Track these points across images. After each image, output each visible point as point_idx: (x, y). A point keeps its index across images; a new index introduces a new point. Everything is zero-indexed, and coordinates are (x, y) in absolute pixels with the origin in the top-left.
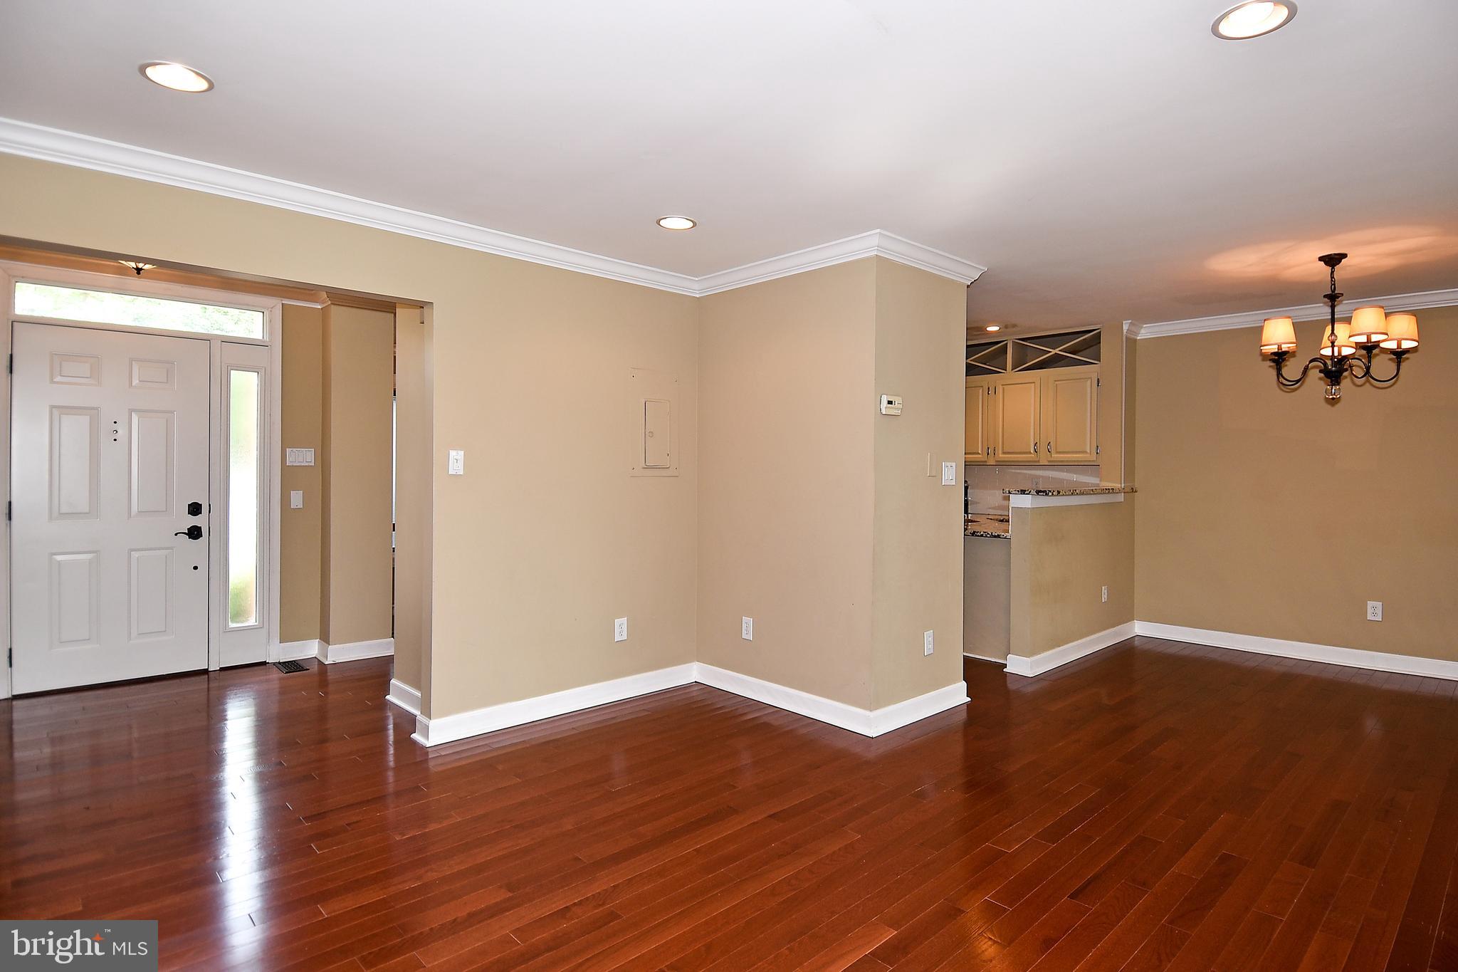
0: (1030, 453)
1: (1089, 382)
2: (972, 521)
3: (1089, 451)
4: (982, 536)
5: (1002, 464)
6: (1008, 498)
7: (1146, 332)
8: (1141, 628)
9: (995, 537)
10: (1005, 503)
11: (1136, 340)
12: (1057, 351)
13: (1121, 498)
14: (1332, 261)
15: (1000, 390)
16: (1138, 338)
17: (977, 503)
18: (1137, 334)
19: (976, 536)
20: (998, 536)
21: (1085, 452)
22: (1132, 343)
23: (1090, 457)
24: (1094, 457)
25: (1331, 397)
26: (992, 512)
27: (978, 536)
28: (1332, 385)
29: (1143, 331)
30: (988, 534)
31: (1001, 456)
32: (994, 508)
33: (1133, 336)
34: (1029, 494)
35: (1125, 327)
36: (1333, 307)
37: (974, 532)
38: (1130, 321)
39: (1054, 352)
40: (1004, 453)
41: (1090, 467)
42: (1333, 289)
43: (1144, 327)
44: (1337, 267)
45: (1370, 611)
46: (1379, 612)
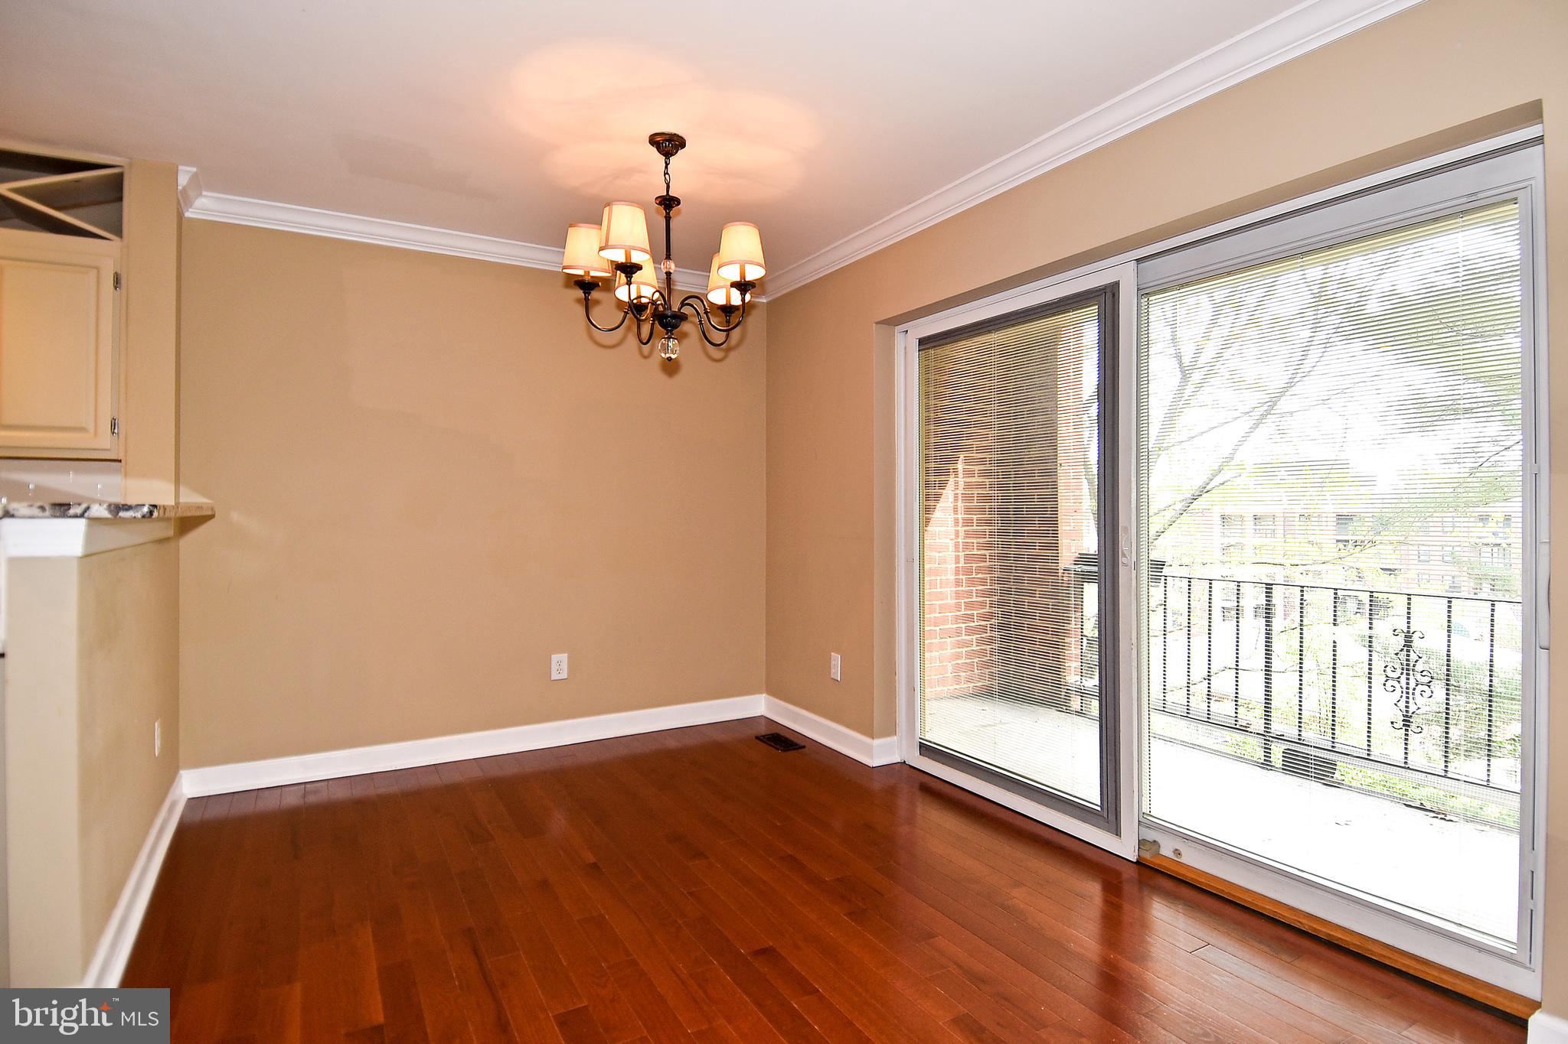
1: (95, 272)
7: (206, 207)
14: (668, 144)
23: (95, 440)
24: (106, 444)
25: (668, 355)
28: (668, 338)
29: (200, 202)
35: (183, 179)
36: (668, 219)
42: (668, 191)
43: (204, 193)
44: (672, 159)
45: (554, 667)
46: (565, 666)
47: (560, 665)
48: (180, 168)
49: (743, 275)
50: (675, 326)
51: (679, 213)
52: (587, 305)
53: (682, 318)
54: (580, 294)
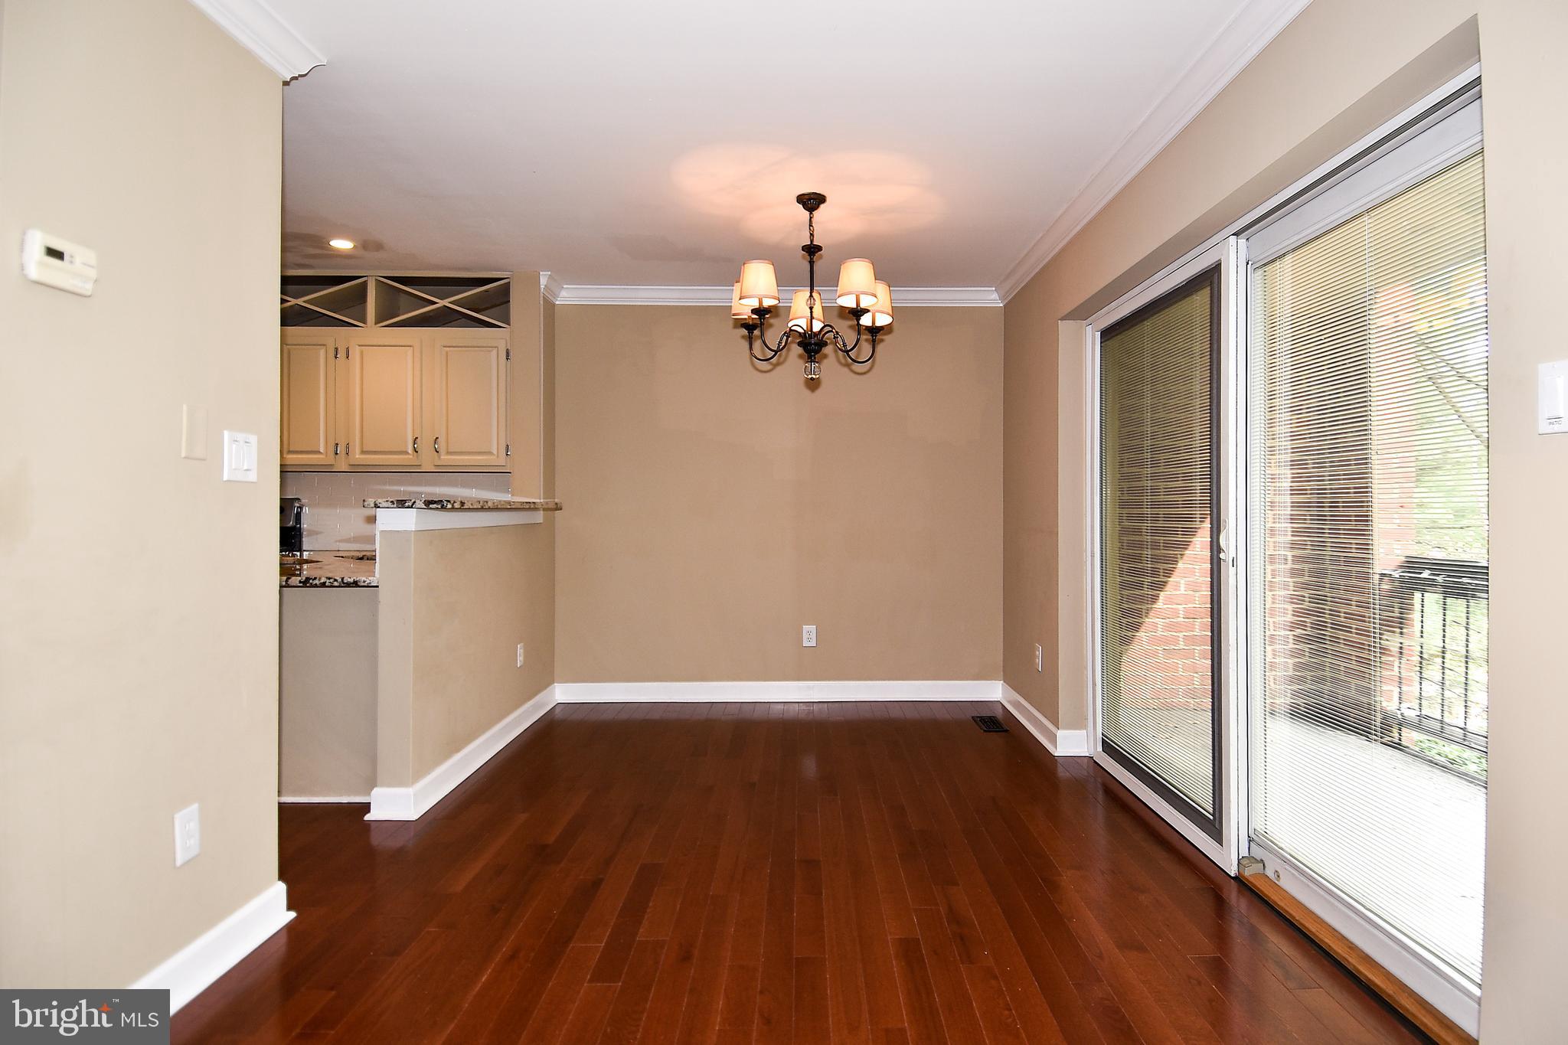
0: (407, 453)
1: (495, 352)
2: (307, 562)
3: (495, 452)
4: (323, 585)
5: (357, 470)
6: (372, 520)
7: (568, 295)
8: (564, 693)
9: (348, 585)
10: (369, 527)
11: (554, 305)
12: (446, 302)
13: (539, 517)
14: (811, 202)
15: (355, 352)
16: (557, 303)
17: (317, 533)
18: (556, 296)
19: (312, 586)
20: (356, 584)
21: (490, 453)
22: (550, 307)
23: (497, 459)
24: (502, 460)
25: (810, 376)
26: (343, 546)
27: (316, 586)
28: (811, 362)
29: (564, 293)
30: (336, 580)
31: (357, 457)
32: (348, 541)
33: (552, 299)
34: (412, 507)
35: (543, 281)
36: (812, 263)
37: (308, 579)
38: (549, 273)
39: (441, 303)
40: (363, 452)
41: (498, 475)
42: (812, 241)
43: (565, 286)
44: (815, 213)
45: (805, 636)
46: (814, 636)
47: (809, 635)
48: (541, 273)
49: (858, 304)
50: (817, 352)
51: (821, 257)
52: (750, 340)
53: (822, 344)
54: (745, 332)
